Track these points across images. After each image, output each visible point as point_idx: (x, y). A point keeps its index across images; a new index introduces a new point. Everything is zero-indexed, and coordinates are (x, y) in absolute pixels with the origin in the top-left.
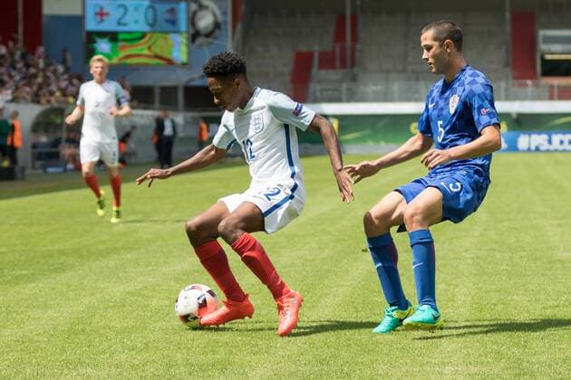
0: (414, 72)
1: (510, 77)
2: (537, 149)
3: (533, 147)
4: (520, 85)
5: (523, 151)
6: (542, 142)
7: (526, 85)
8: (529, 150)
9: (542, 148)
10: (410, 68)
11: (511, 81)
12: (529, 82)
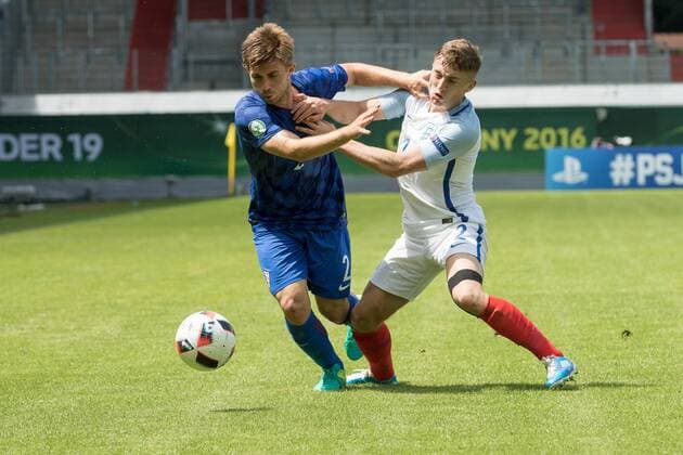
0: (389, 23)
1: (590, 35)
2: (651, 182)
3: (641, 180)
4: (610, 50)
5: (621, 186)
6: (661, 169)
7: (626, 50)
8: (634, 184)
9: (659, 180)
10: (380, 16)
11: (591, 42)
12: (633, 44)
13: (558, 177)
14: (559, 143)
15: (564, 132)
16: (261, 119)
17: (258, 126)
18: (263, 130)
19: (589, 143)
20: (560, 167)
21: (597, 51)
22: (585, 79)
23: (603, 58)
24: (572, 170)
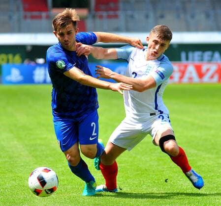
1: (21, 9)
4: (33, 17)
5: (39, 83)
7: (40, 17)
11: (22, 13)
12: (44, 14)
13: (8, 78)
14: (8, 61)
15: (10, 56)
16: (63, 60)
17: (61, 64)
18: (64, 66)
19: (23, 61)
20: (9, 73)
21: (25, 17)
22: (20, 30)
23: (29, 21)
24: (15, 74)
